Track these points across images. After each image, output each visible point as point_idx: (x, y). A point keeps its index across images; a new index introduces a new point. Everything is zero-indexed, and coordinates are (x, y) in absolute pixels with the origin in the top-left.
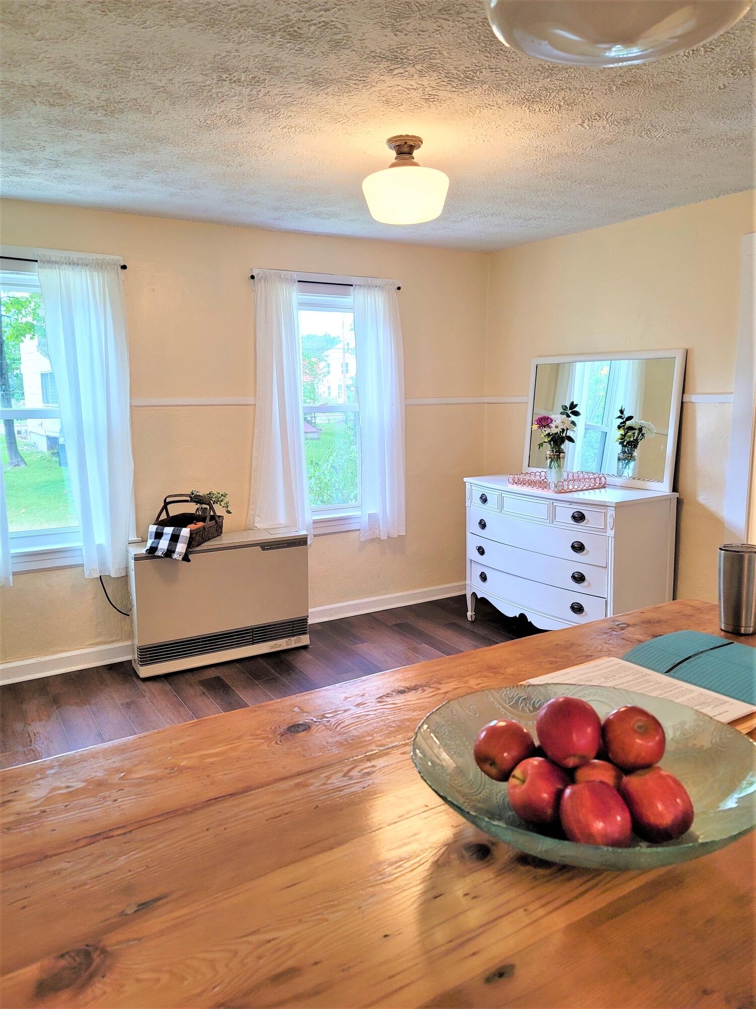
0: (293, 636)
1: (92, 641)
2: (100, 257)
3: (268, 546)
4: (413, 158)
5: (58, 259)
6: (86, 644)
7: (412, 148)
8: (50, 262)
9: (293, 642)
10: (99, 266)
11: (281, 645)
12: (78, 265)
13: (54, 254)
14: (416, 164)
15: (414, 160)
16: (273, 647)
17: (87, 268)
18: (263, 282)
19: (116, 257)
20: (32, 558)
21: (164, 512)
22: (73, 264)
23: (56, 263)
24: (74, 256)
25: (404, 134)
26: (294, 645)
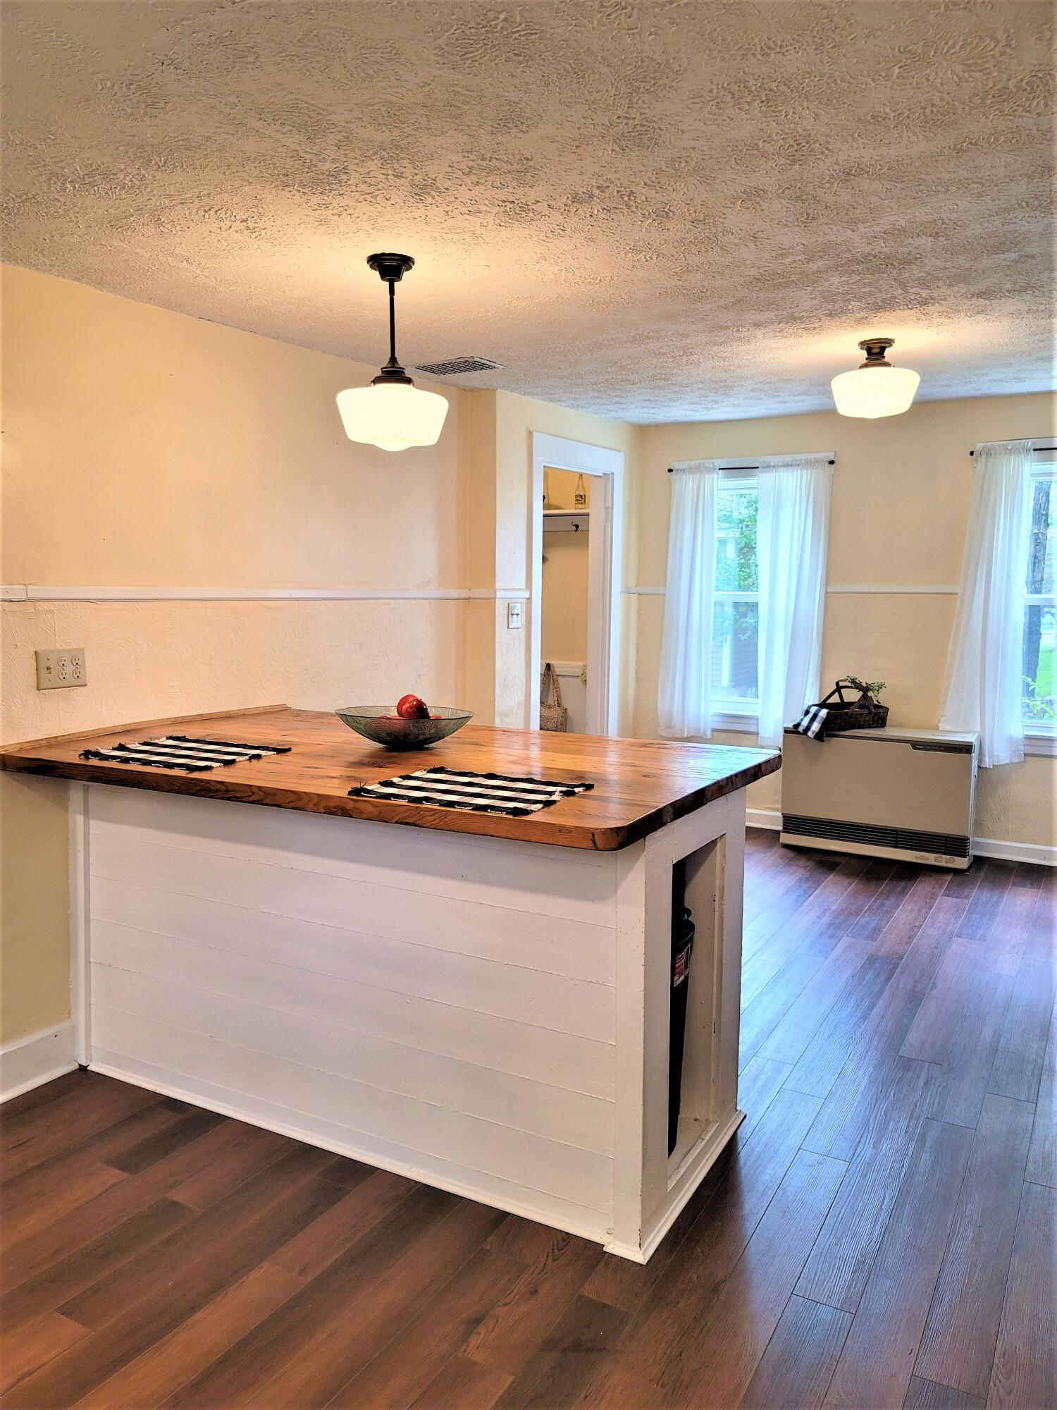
0: (945, 854)
1: (770, 806)
2: (811, 456)
3: (917, 745)
4: (884, 357)
5: (776, 464)
6: (765, 806)
7: (883, 349)
8: (768, 467)
9: (944, 860)
10: (808, 464)
11: (927, 859)
12: (791, 466)
13: (773, 460)
14: (888, 365)
15: (886, 360)
16: (916, 857)
17: (799, 467)
18: (984, 457)
19: (825, 454)
20: (734, 720)
21: (837, 694)
22: (788, 465)
23: (774, 467)
24: (789, 458)
25: (868, 339)
26: (943, 864)
